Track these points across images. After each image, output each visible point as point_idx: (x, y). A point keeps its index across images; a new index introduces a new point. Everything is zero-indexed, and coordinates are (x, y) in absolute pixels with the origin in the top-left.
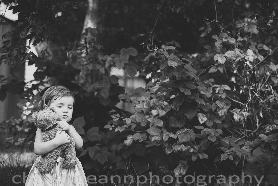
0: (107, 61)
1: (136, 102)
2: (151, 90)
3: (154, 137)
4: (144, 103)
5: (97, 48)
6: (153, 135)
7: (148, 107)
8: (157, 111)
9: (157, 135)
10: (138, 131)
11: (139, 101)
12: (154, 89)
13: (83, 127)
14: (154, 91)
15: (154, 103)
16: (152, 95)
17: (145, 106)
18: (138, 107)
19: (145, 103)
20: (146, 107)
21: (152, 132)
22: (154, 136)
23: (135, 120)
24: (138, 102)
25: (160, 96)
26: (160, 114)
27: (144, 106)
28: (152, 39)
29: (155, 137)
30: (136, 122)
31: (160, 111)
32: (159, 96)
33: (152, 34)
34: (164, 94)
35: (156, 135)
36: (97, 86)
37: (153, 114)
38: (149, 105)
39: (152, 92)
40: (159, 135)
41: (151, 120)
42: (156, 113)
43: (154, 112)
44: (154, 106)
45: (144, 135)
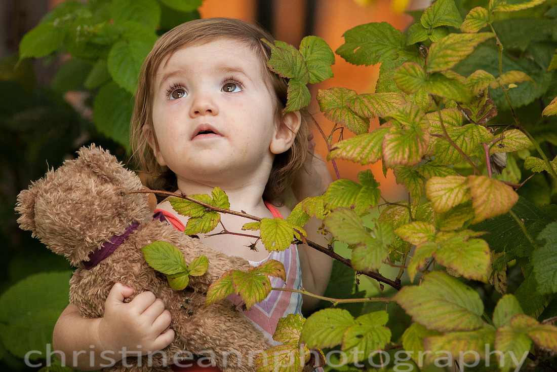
1: (347, 119)
2: (434, 56)
3: (437, 342)
6: (433, 326)
7: (406, 156)
8: (461, 185)
9: (461, 330)
10: (337, 301)
11: (367, 113)
12: (449, 52)
14: (447, 63)
15: (446, 136)
16: (438, 84)
17: (388, 151)
18: (345, 154)
19: (393, 129)
20: (398, 158)
22: (439, 333)
23: (324, 229)
24: (357, 124)
25: (482, 96)
26: (480, 201)
27: (382, 149)
29: (444, 338)
30: (325, 246)
31: (480, 185)
32: (477, 91)
34: (512, 86)
35: (454, 330)
36: (82, 21)
37: (433, 200)
38: (414, 145)
39: (437, 69)
40: (472, 328)
41: (421, 235)
42: (453, 196)
43: (443, 186)
44: (444, 154)
45: (371, 327)
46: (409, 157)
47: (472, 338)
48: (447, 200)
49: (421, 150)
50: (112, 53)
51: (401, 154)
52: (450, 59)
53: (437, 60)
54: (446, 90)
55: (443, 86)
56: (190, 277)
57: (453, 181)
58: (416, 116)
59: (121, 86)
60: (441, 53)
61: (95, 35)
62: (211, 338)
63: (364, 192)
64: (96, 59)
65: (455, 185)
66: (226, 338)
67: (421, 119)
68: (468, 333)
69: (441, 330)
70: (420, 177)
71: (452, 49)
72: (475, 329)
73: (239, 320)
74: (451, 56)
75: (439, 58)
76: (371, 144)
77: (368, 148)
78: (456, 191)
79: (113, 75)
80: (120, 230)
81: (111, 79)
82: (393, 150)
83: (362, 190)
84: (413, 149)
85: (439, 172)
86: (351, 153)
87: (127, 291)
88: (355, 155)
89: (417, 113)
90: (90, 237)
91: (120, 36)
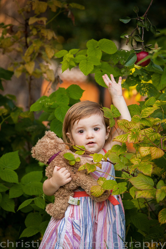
0: (64, 60)
1: (124, 129)
2: (143, 113)
3: (139, 193)
4: (129, 134)
5: (47, 36)
6: (139, 188)
7: (134, 141)
9: (147, 190)
12: (147, 112)
13: (16, 171)
14: (146, 115)
15: (146, 136)
16: (144, 121)
17: (129, 139)
18: (117, 140)
19: (131, 133)
21: (137, 183)
24: (126, 130)
26: (153, 154)
27: (127, 139)
28: (143, 29)
29: (141, 192)
33: (144, 20)
35: (145, 190)
36: (48, 102)
37: (141, 153)
38: (136, 138)
39: (143, 117)
40: (150, 189)
41: (137, 162)
42: (146, 152)
43: (144, 150)
44: (146, 140)
45: (121, 186)
46: (135, 141)
47: (150, 192)
48: (145, 153)
49: (138, 139)
50: (56, 110)
51: (132, 140)
52: (147, 114)
53: (143, 115)
54: (146, 123)
55: (145, 122)
56: (76, 162)
57: (147, 148)
58: (138, 130)
59: (58, 120)
60: (145, 113)
61: (51, 106)
62: (81, 180)
63: (122, 148)
64: (51, 112)
65: (148, 149)
66: (86, 180)
67: (139, 131)
68: (149, 191)
69: (141, 189)
70: (139, 146)
71: (148, 112)
72: (151, 190)
73: (90, 176)
74: (147, 113)
75: (144, 114)
76: (125, 137)
77: (124, 138)
78: (147, 151)
79: (56, 117)
80: (56, 152)
81: (55, 118)
82: (130, 139)
83: (121, 148)
84: (136, 139)
85: (145, 145)
86: (119, 140)
87: (59, 168)
88: (120, 140)
89: (138, 129)
90: (48, 154)
91: (58, 106)
